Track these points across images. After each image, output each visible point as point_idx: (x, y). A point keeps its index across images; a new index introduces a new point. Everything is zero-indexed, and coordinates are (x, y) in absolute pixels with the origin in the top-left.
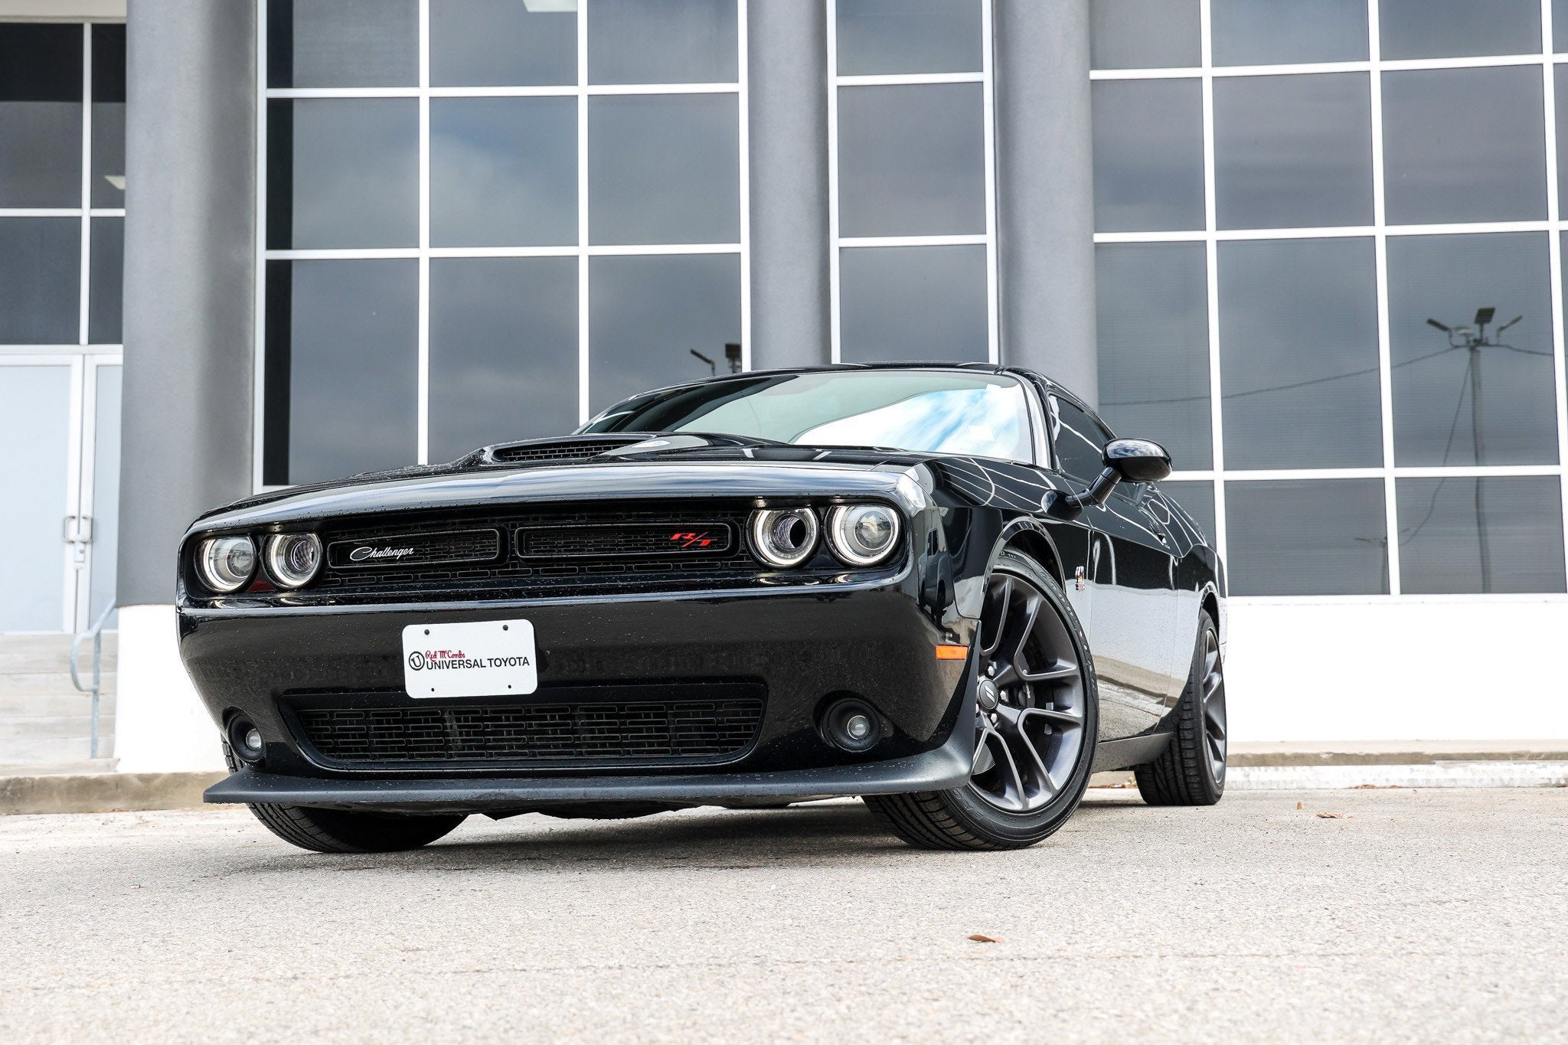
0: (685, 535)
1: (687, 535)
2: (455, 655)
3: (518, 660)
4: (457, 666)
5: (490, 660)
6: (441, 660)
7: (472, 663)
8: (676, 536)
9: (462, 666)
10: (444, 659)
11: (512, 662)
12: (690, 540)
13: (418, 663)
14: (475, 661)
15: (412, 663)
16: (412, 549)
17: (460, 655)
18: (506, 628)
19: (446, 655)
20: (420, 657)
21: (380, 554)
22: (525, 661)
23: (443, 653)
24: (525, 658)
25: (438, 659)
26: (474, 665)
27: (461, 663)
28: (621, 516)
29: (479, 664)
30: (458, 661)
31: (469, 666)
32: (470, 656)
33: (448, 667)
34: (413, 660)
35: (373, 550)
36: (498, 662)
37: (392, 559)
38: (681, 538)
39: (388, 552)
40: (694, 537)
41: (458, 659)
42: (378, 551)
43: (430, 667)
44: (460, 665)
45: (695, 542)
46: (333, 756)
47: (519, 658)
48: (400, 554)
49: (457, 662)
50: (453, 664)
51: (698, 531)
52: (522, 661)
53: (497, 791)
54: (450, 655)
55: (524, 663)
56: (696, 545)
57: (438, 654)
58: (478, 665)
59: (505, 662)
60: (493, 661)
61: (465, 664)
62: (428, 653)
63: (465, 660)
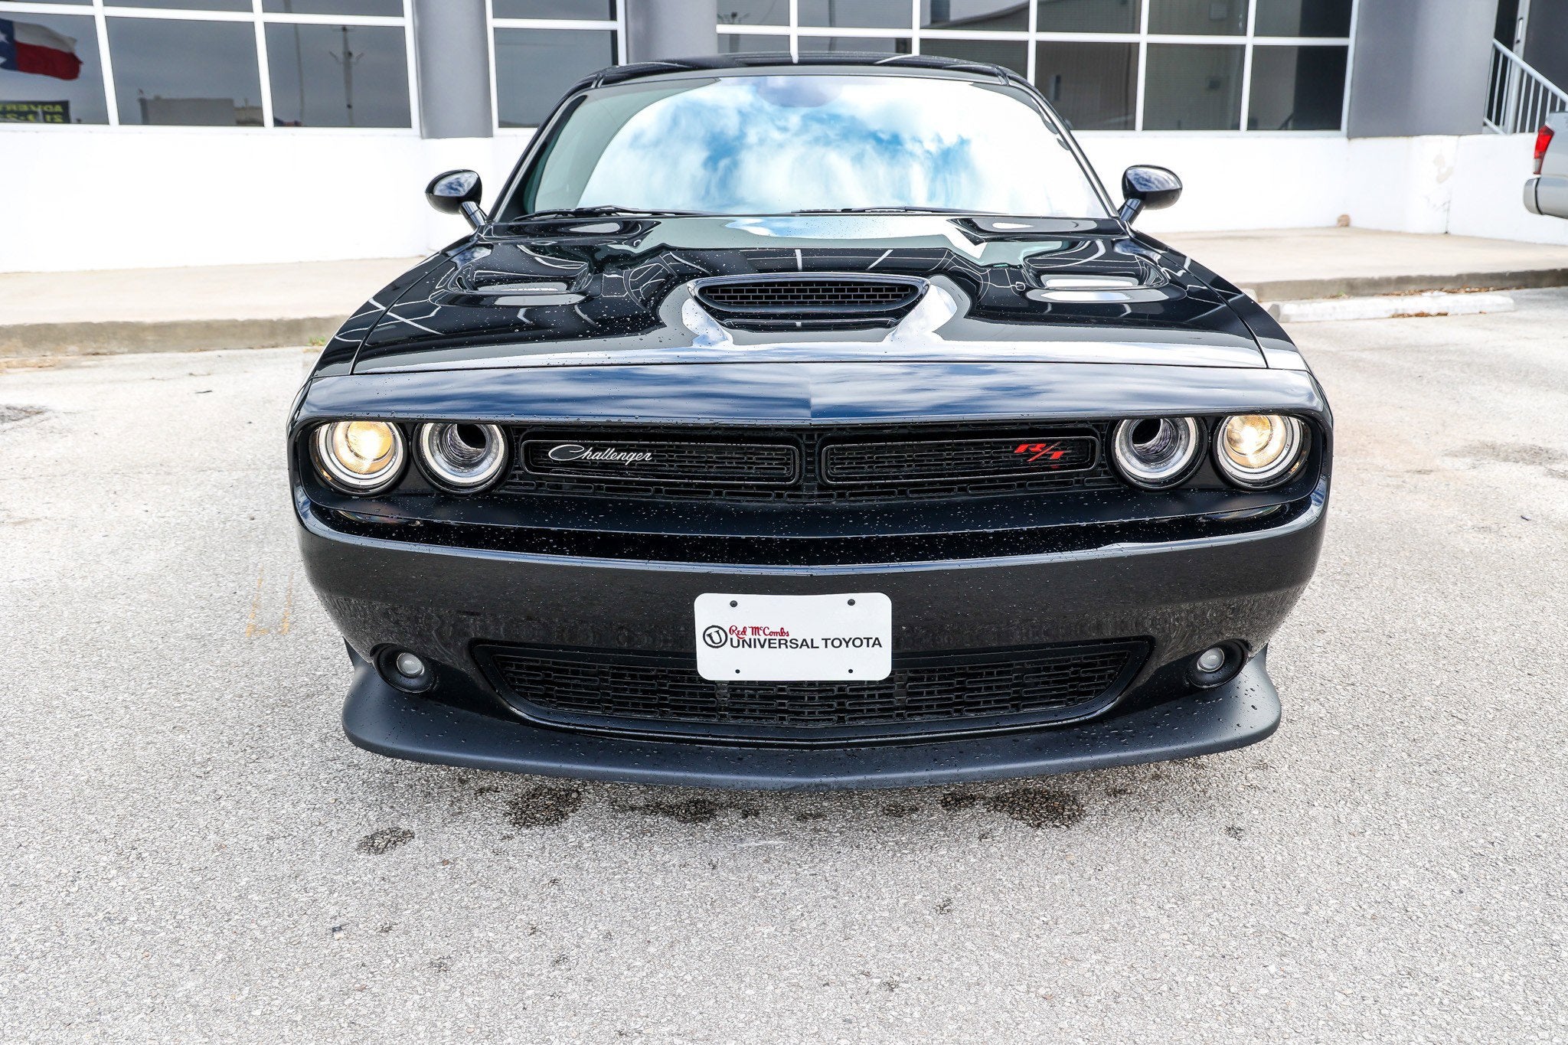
0: (1032, 447)
1: (1035, 447)
2: (772, 633)
3: (865, 641)
4: (777, 645)
5: (826, 640)
6: (753, 637)
7: (799, 644)
8: (1022, 449)
9: (783, 646)
10: (757, 637)
11: (857, 642)
12: (1038, 453)
13: (716, 639)
14: (804, 640)
15: (708, 639)
16: (649, 454)
17: (782, 632)
18: (851, 603)
19: (761, 632)
20: (721, 632)
21: (598, 456)
22: (877, 642)
23: (756, 629)
24: (877, 639)
25: (749, 636)
26: (802, 645)
27: (782, 642)
29: (810, 645)
30: (780, 639)
31: (795, 646)
32: (796, 633)
33: (762, 646)
34: (710, 635)
36: (837, 643)
37: (617, 467)
38: (1026, 451)
39: (611, 455)
40: (1044, 448)
41: (779, 637)
42: (594, 452)
43: (735, 643)
44: (780, 644)
45: (1044, 455)
47: (868, 639)
48: (631, 460)
49: (777, 642)
50: (770, 643)
52: (871, 642)
55: (874, 644)
56: (1045, 459)
57: (749, 631)
58: (807, 645)
59: (847, 643)
60: (829, 642)
61: (789, 644)
62: (734, 628)
63: (788, 639)
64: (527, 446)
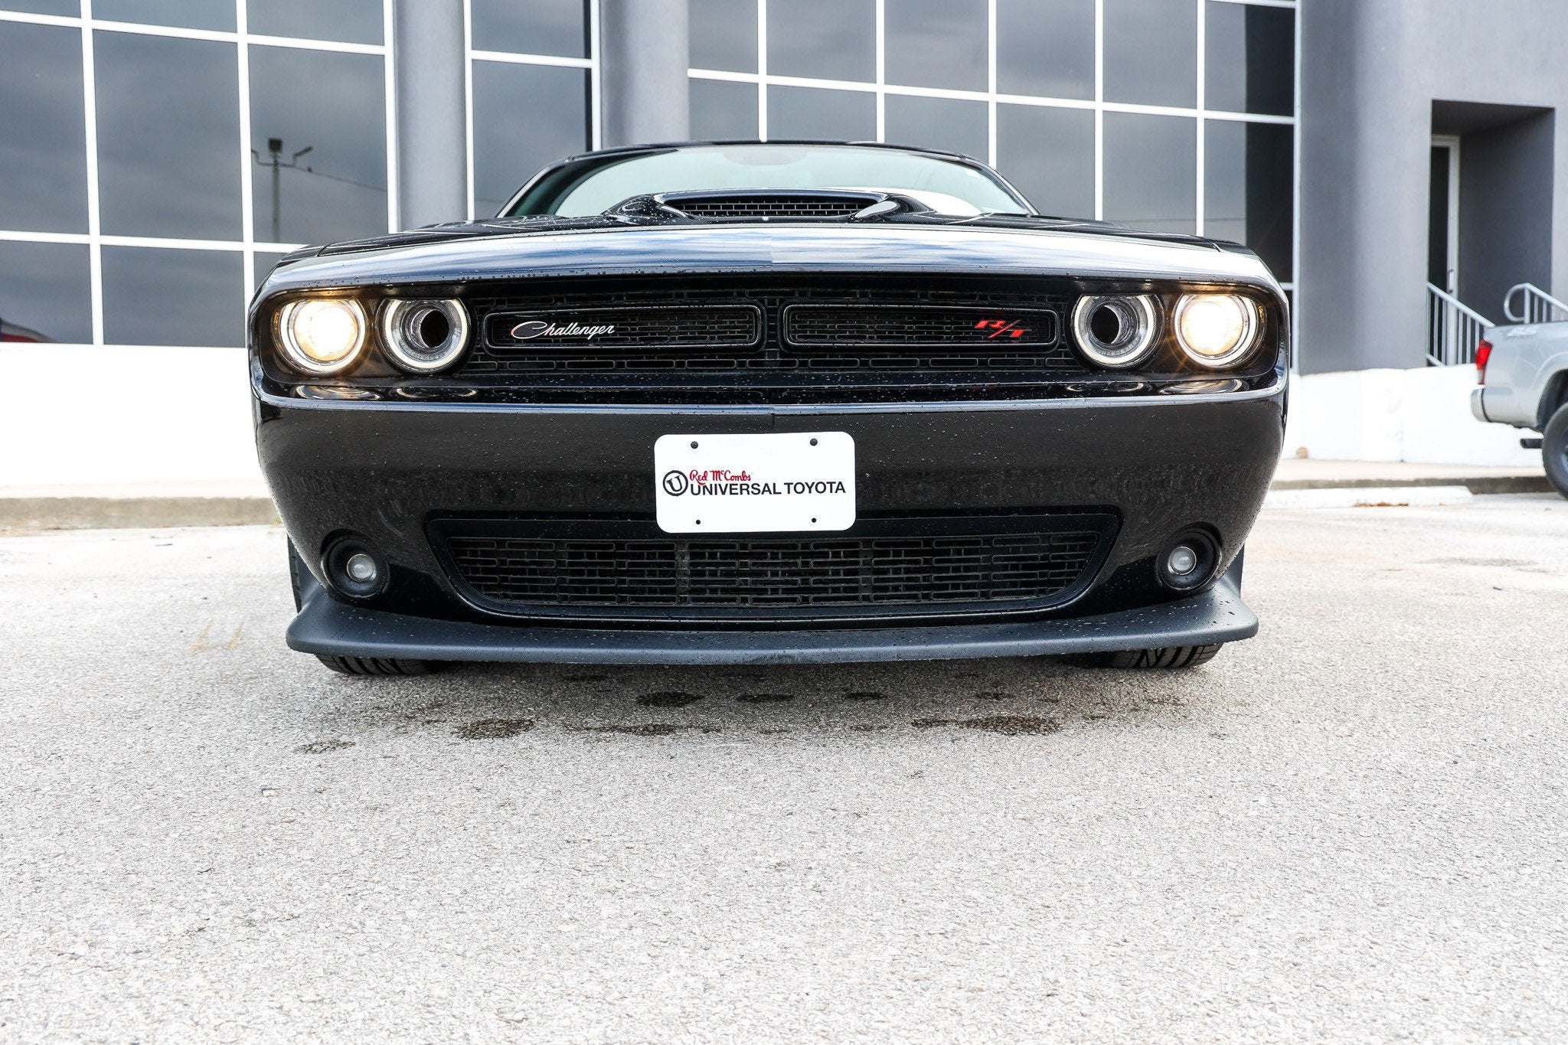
0: (993, 323)
1: (995, 323)
2: (734, 478)
3: (828, 486)
4: (738, 491)
5: (789, 484)
6: (714, 483)
7: (761, 489)
8: (982, 324)
9: (745, 492)
10: (718, 482)
11: (821, 487)
12: (997, 329)
13: (677, 486)
14: (766, 485)
15: (668, 486)
16: (612, 327)
17: (744, 476)
18: (814, 443)
19: (722, 477)
20: (681, 477)
21: (561, 331)
22: (841, 487)
23: (717, 474)
24: (840, 483)
25: (710, 481)
26: (764, 491)
27: (745, 487)
28: (915, 295)
29: (772, 491)
30: (741, 484)
31: (756, 491)
32: (758, 478)
33: (723, 493)
34: (670, 482)
35: (549, 325)
36: (799, 488)
37: (582, 339)
38: (987, 327)
39: (574, 329)
40: (1004, 325)
41: (740, 482)
42: (556, 327)
43: (696, 490)
44: (741, 490)
45: (1005, 333)
46: (496, 596)
47: (831, 484)
48: (593, 333)
49: (738, 487)
50: (731, 489)
51: (1009, 317)
52: (835, 487)
53: (781, 652)
54: (729, 476)
55: (838, 489)
56: (1005, 337)
57: (710, 476)
58: (769, 491)
59: (810, 488)
60: (792, 487)
61: (750, 489)
62: (694, 473)
63: (750, 483)
64: (490, 319)
